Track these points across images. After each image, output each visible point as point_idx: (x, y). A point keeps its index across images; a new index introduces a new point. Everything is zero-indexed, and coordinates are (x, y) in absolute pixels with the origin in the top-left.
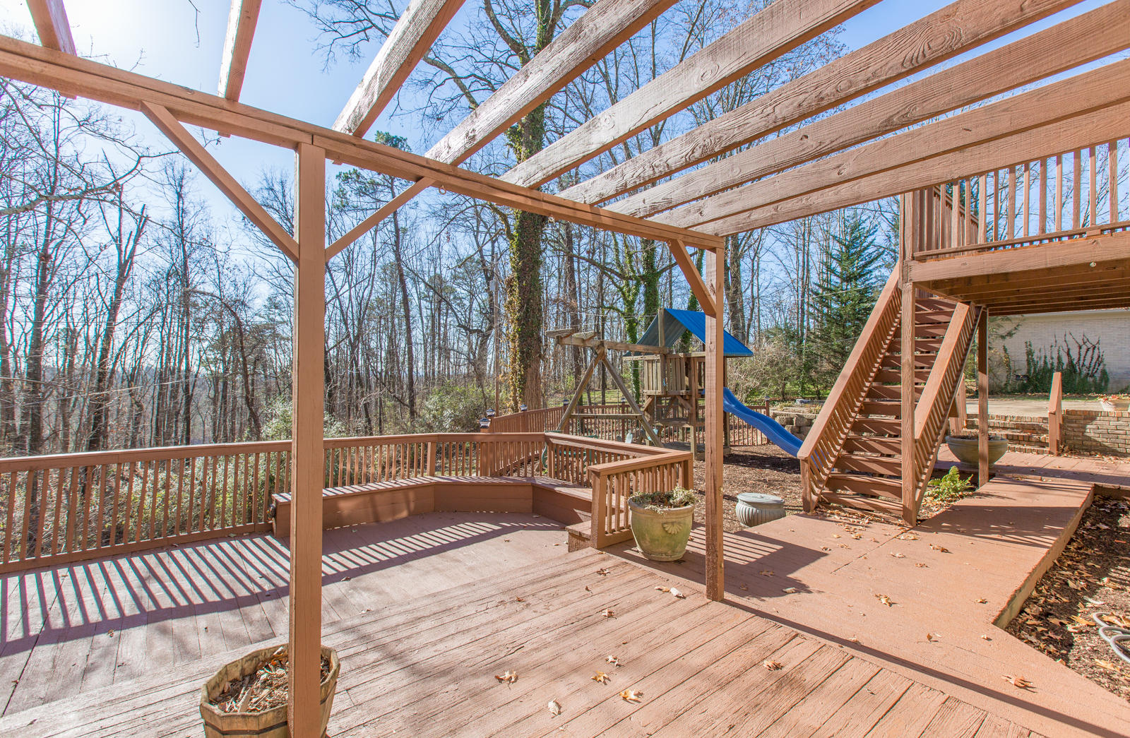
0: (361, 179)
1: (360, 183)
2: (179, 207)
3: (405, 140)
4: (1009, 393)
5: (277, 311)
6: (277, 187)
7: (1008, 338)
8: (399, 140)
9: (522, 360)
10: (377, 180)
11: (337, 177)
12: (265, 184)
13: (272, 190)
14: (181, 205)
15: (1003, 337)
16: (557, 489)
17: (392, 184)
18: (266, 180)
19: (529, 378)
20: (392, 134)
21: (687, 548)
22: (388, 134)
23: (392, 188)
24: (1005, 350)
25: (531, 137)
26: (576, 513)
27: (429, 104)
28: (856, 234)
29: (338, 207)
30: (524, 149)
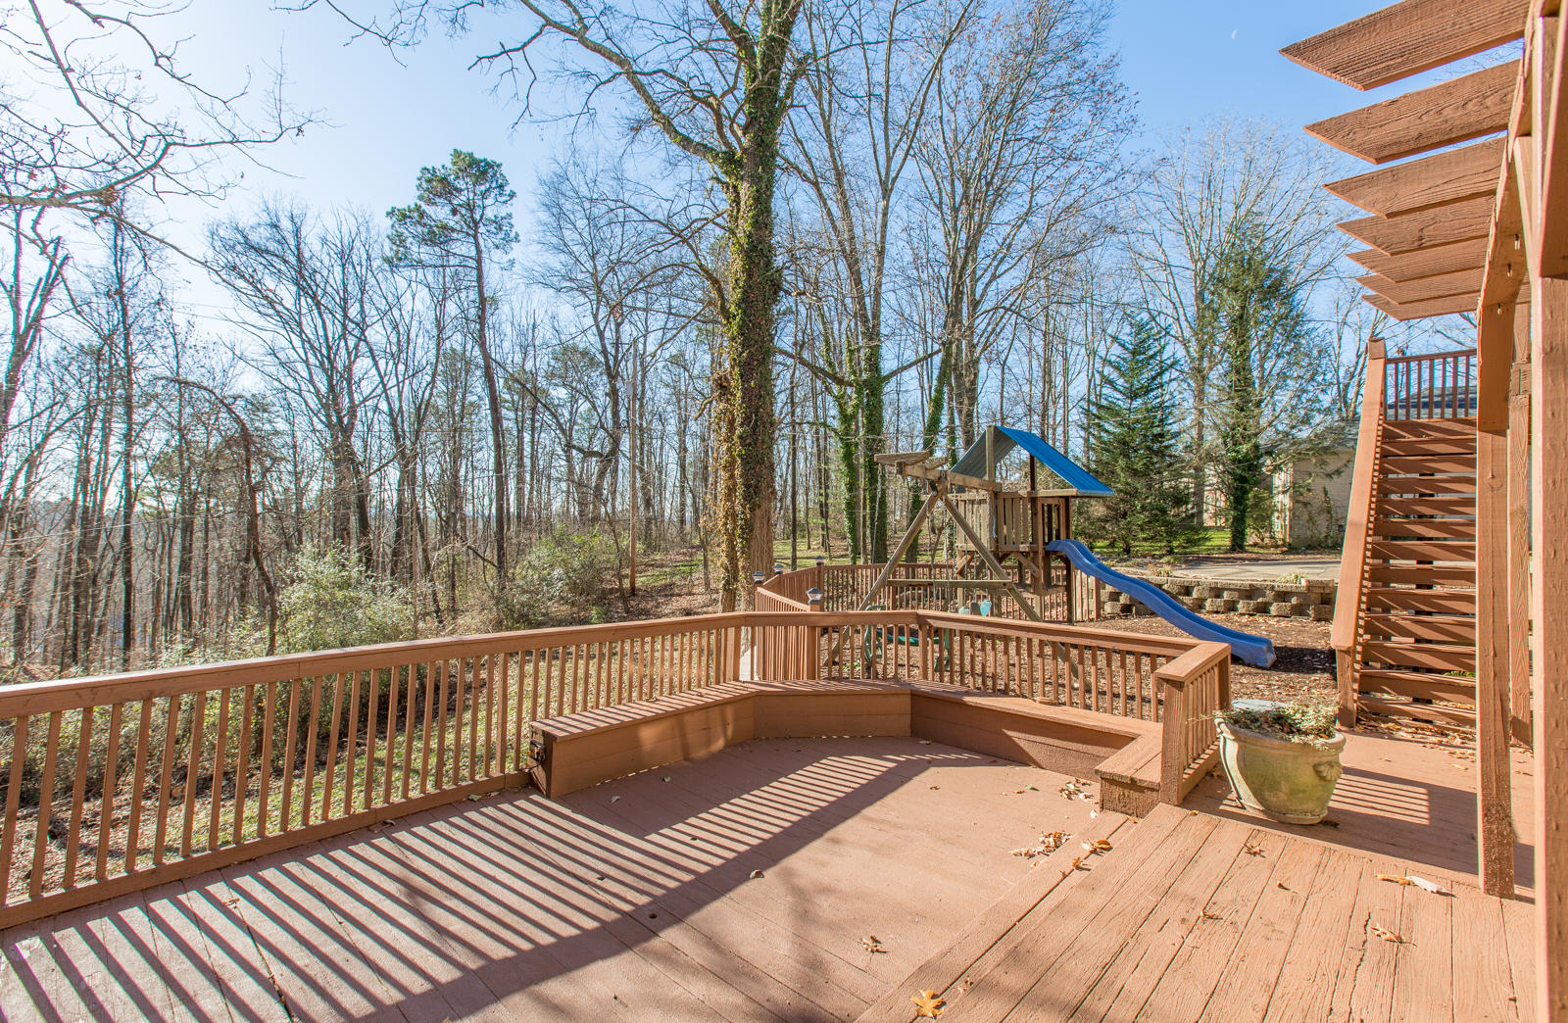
0: (425, 220)
1: (425, 225)
2: (116, 246)
3: (499, 166)
4: (1328, 547)
5: (266, 415)
6: (286, 224)
7: (1335, 477)
8: (489, 165)
9: (747, 497)
10: (452, 224)
11: (388, 214)
12: (265, 218)
13: (276, 227)
14: (119, 243)
15: (1329, 476)
16: (967, 699)
17: (476, 231)
18: (267, 210)
19: (757, 525)
20: (478, 156)
21: (1331, 804)
22: (471, 155)
23: (475, 237)
24: (1326, 493)
25: (760, 170)
26: (1010, 738)
27: (586, 110)
28: (1143, 335)
29: (388, 261)
30: (746, 185)
